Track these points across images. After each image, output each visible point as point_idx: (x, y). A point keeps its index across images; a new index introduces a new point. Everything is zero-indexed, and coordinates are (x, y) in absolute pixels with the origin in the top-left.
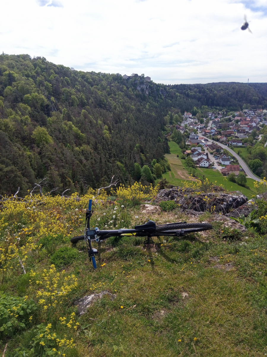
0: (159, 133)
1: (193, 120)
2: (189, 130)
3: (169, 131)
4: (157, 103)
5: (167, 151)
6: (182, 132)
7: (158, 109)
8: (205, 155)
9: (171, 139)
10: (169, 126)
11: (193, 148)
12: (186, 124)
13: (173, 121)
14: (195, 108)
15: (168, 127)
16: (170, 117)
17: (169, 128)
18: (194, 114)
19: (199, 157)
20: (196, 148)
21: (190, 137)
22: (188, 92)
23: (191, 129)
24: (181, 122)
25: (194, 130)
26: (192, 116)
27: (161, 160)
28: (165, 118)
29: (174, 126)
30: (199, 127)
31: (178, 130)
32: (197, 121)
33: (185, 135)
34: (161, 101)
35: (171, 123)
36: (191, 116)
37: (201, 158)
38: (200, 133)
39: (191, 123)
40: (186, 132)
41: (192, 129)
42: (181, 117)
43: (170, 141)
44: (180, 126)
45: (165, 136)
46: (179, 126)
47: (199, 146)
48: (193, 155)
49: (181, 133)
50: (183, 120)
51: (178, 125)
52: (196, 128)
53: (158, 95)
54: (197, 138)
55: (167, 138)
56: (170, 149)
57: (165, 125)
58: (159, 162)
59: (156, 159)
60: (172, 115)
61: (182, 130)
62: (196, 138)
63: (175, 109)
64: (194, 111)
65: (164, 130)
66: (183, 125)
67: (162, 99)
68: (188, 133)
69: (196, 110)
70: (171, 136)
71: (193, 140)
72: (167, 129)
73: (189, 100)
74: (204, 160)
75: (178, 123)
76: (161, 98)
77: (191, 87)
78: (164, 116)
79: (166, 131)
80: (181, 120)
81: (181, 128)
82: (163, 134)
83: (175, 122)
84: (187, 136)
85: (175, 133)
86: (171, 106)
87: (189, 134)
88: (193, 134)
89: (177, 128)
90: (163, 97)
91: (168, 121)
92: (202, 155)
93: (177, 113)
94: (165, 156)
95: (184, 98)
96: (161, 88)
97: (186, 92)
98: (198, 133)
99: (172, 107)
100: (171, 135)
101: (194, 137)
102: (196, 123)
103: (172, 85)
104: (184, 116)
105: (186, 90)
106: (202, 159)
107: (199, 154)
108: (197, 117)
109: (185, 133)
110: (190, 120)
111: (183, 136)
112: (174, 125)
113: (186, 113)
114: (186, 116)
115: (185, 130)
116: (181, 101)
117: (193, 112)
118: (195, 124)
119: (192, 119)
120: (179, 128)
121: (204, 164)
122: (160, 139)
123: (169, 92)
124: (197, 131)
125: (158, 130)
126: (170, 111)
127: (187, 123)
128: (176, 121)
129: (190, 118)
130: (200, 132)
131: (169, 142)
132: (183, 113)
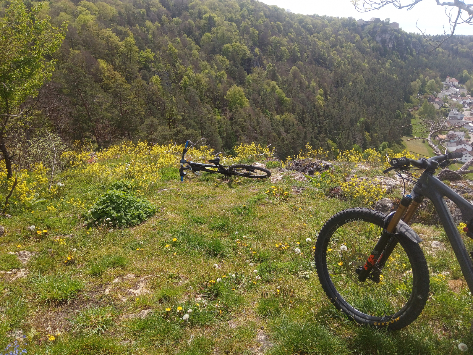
0: (399, 105)
1: (458, 90)
2: (451, 105)
3: (415, 104)
4: (404, 61)
5: (408, 132)
6: (437, 106)
7: (405, 70)
8: (469, 145)
9: (417, 116)
10: (418, 97)
11: (451, 133)
12: (446, 96)
13: (426, 89)
14: (465, 72)
15: (415, 98)
16: (421, 83)
17: (418, 99)
18: (462, 81)
19: (460, 147)
20: (457, 133)
21: (450, 115)
22: (457, 48)
23: (452, 102)
24: (437, 92)
25: (458, 106)
26: (459, 83)
27: (396, 144)
28: (413, 83)
29: (426, 97)
30: (468, 101)
31: (432, 103)
32: (466, 92)
33: (442, 111)
34: (411, 58)
35: (421, 92)
36: (457, 83)
37: (462, 148)
38: (467, 110)
39: (455, 94)
40: (444, 107)
41: (455, 104)
42: (439, 85)
43: (415, 118)
44: (436, 97)
45: (409, 110)
46: (434, 98)
47: (461, 131)
48: (449, 143)
49: (434, 108)
50: (442, 89)
51: (433, 96)
52: (461, 102)
53: (407, 50)
54: (461, 119)
55: (412, 113)
56: (413, 131)
57: (411, 94)
58: (392, 146)
59: (388, 143)
60: (424, 80)
61: (437, 103)
62: (459, 117)
63: (431, 71)
64: (464, 76)
65: (408, 101)
66: (440, 95)
67: (413, 56)
68: (447, 109)
69: (466, 75)
70: (418, 111)
71: (454, 121)
72: (413, 100)
73: (458, 59)
74: (466, 152)
75: (432, 93)
76: (412, 54)
77: (463, 40)
78: (412, 81)
79: (412, 103)
80: (439, 89)
81: (437, 100)
82: (405, 107)
83: (428, 91)
84: (444, 113)
85: (426, 107)
86: (426, 66)
87: (449, 111)
88: (455, 112)
89: (430, 99)
90: (414, 53)
91: (418, 89)
92: (463, 145)
93: (435, 78)
94: (402, 139)
95: (449, 56)
96: (414, 40)
97: (455, 47)
98: (463, 111)
99: (427, 69)
100: (418, 109)
101: (456, 116)
102: (463, 95)
103: (432, 35)
104: (444, 83)
105: (454, 44)
106: (463, 150)
107: (460, 143)
108: (466, 85)
109: (443, 109)
110: (453, 90)
111: (438, 113)
112: (425, 95)
113: (448, 79)
114: (448, 83)
115: (442, 105)
116: (444, 60)
117: (461, 77)
118: (461, 96)
119: (457, 88)
120: (433, 100)
121: (466, 158)
122: (399, 113)
123: (425, 45)
124: (464, 106)
125: (399, 100)
126: (422, 73)
127: (448, 94)
128: (430, 90)
129: (454, 86)
130: (468, 108)
131: (412, 120)
132: (443, 78)
